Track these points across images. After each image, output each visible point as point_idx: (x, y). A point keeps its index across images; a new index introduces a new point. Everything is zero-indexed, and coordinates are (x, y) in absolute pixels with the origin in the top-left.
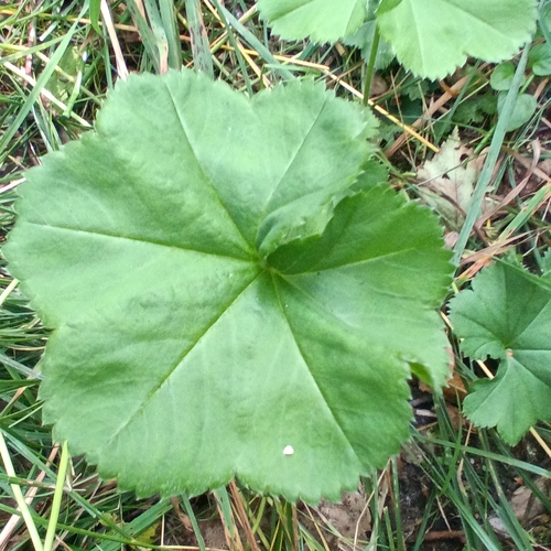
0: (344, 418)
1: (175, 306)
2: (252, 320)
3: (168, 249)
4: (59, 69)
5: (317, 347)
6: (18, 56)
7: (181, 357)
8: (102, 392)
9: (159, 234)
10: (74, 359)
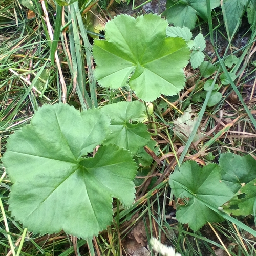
0: (97, 213)
1: (50, 177)
2: (74, 182)
3: (50, 160)
4: (40, 78)
5: (91, 192)
6: (25, 74)
7: (51, 193)
8: (26, 202)
9: (48, 155)
10: (19, 192)
